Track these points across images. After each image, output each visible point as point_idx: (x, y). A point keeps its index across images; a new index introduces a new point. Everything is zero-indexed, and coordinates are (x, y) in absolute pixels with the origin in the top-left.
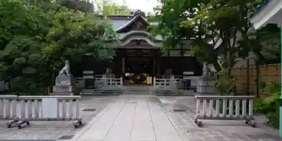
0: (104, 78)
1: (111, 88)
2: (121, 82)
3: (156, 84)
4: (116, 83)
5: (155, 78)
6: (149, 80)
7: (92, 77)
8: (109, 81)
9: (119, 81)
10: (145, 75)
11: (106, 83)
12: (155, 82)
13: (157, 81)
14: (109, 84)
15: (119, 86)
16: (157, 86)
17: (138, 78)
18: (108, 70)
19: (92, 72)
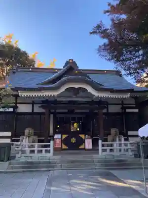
0: (25, 142)
1: (36, 157)
2: (51, 148)
3: (104, 150)
4: (44, 149)
5: (100, 142)
6: (88, 144)
7: (8, 141)
8: (33, 146)
9: (49, 146)
10: (82, 136)
11: (28, 150)
12: (100, 148)
13: (103, 146)
14: (33, 152)
15: (48, 154)
16: (104, 153)
17: (73, 140)
18: (27, 131)
19: (9, 134)
